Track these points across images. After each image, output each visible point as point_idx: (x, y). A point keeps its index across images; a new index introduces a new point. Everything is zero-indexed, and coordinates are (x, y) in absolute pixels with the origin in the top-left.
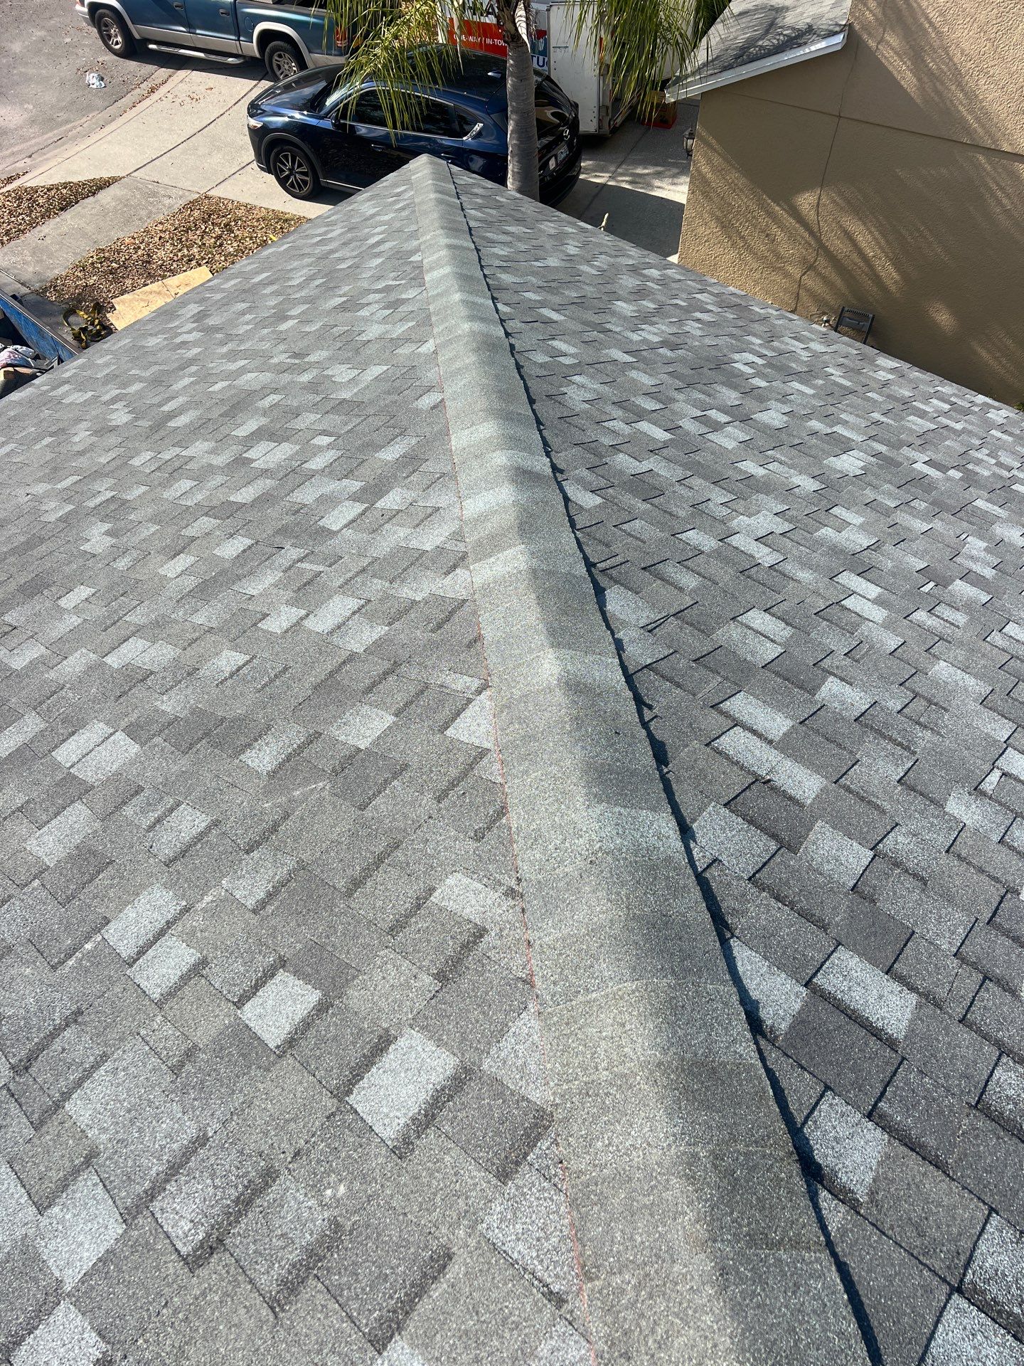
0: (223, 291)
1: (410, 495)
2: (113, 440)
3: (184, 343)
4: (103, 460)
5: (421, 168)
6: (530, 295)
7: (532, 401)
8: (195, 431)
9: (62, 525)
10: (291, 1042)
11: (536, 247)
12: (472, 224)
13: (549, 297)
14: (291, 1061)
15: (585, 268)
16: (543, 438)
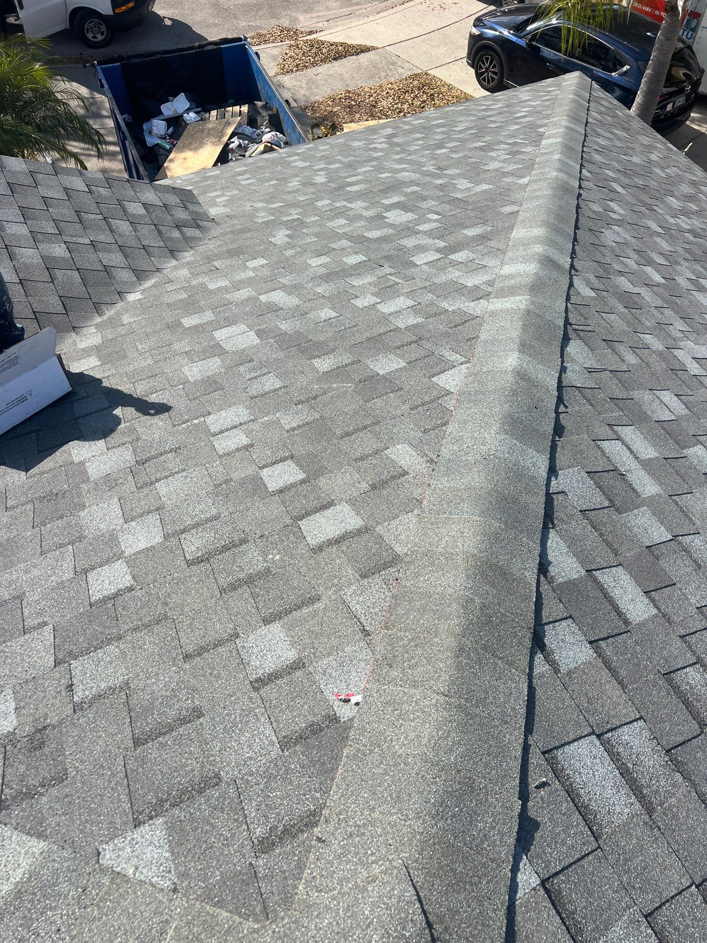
0: (411, 125)
1: (472, 256)
2: (311, 189)
3: (374, 148)
4: (301, 199)
5: (573, 79)
6: (610, 173)
7: (577, 227)
8: (360, 195)
9: (264, 226)
10: (281, 491)
11: (628, 147)
12: (590, 120)
13: (622, 178)
14: (277, 498)
15: (658, 171)
16: (573, 249)
